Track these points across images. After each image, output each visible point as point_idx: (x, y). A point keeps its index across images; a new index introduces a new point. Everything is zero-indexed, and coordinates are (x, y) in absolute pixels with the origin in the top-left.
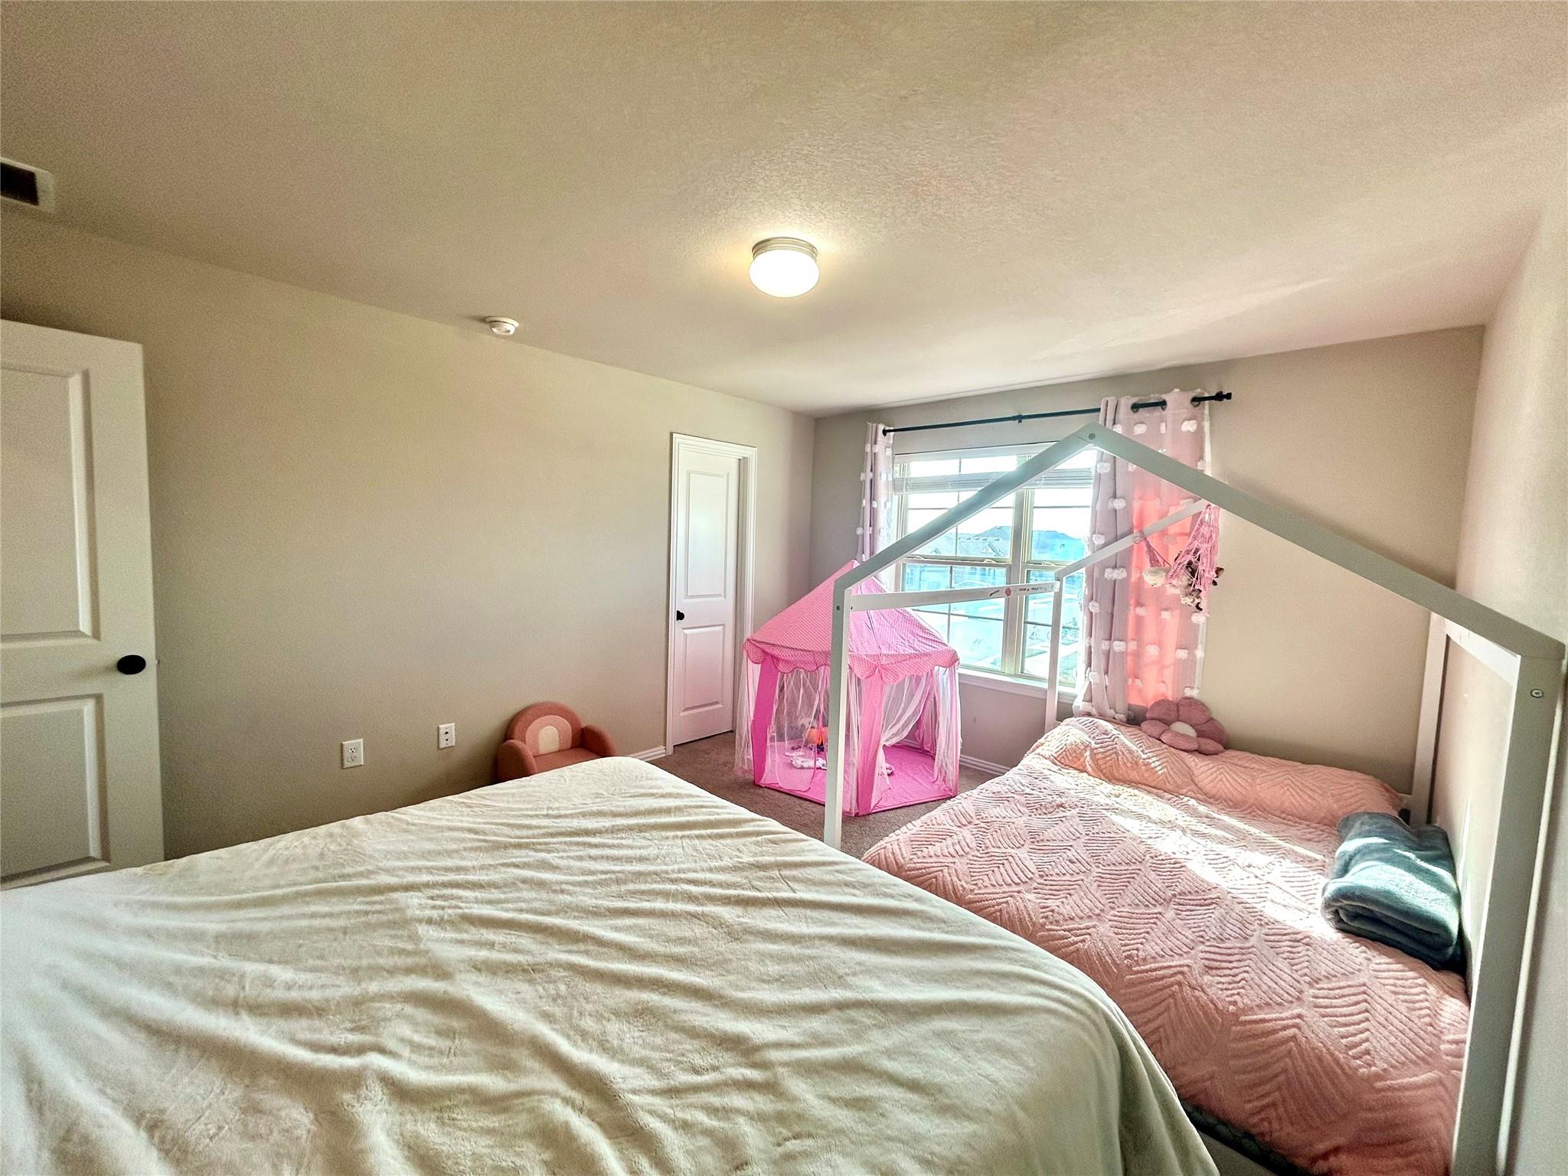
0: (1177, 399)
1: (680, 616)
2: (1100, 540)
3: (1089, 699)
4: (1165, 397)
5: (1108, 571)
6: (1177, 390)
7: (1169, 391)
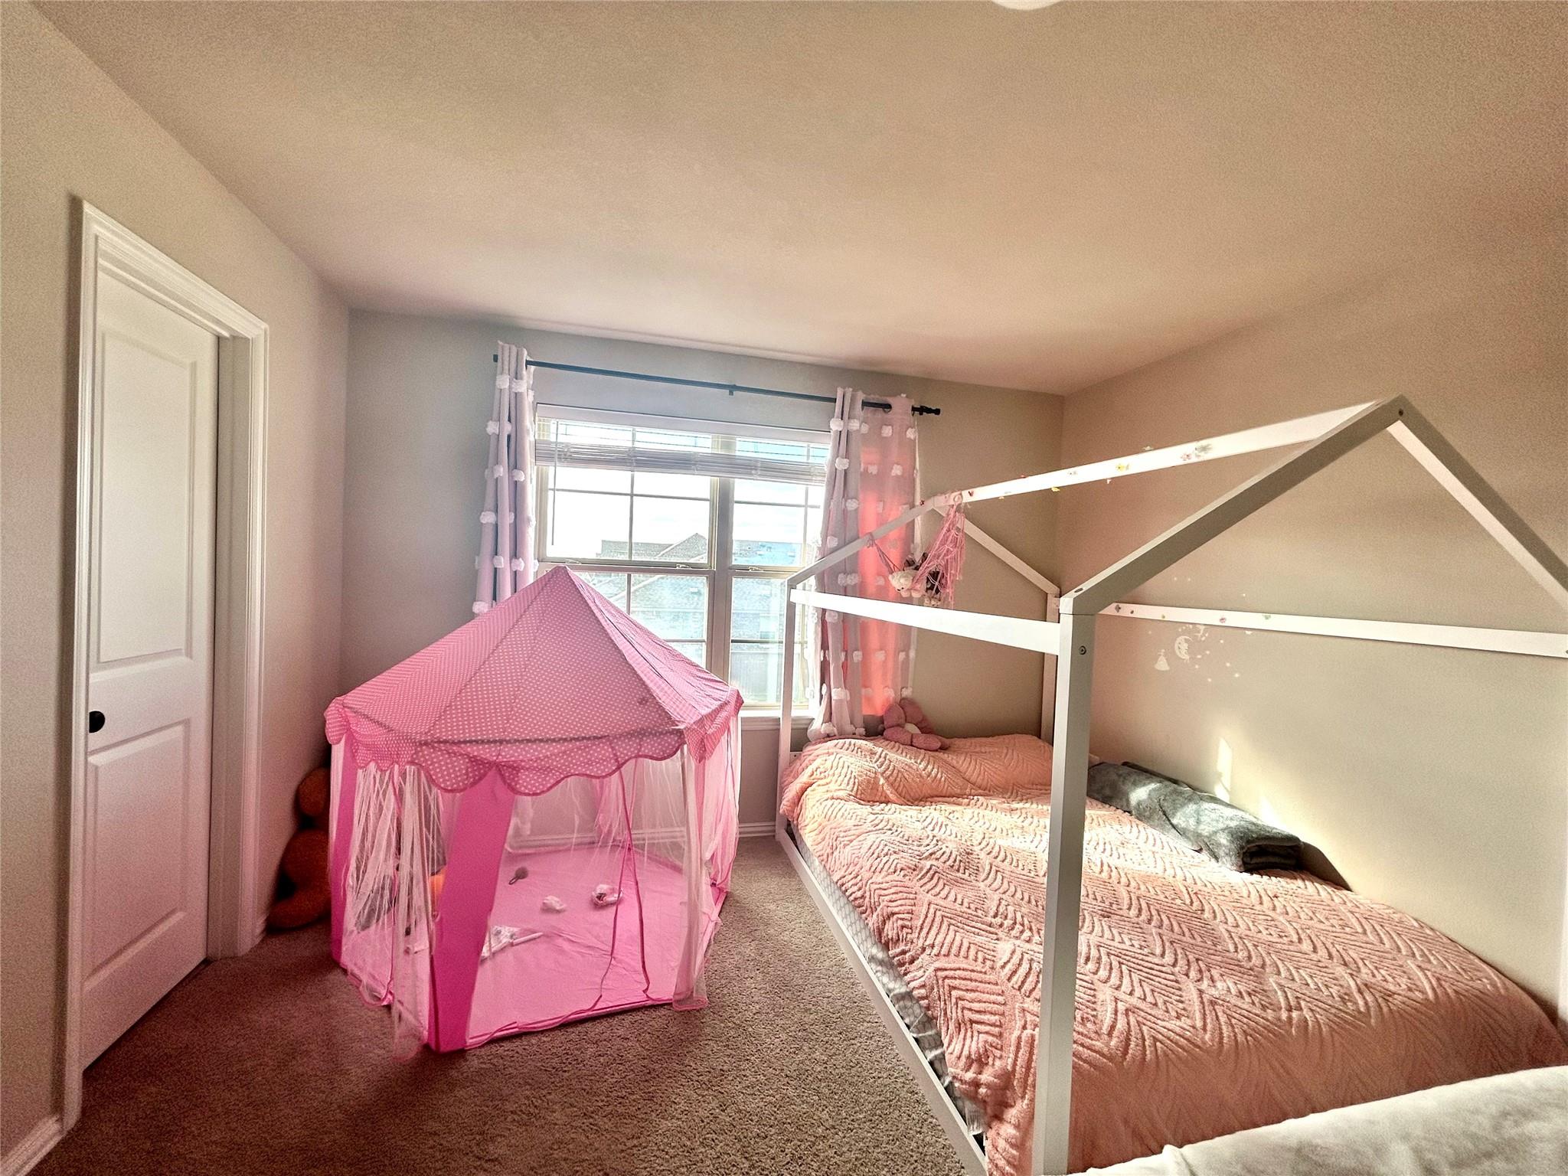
0: (901, 404)
1: (96, 721)
2: (833, 543)
3: (829, 717)
4: (890, 400)
5: (841, 576)
6: (904, 395)
7: (895, 394)
